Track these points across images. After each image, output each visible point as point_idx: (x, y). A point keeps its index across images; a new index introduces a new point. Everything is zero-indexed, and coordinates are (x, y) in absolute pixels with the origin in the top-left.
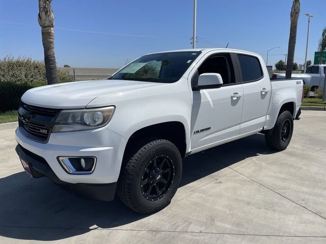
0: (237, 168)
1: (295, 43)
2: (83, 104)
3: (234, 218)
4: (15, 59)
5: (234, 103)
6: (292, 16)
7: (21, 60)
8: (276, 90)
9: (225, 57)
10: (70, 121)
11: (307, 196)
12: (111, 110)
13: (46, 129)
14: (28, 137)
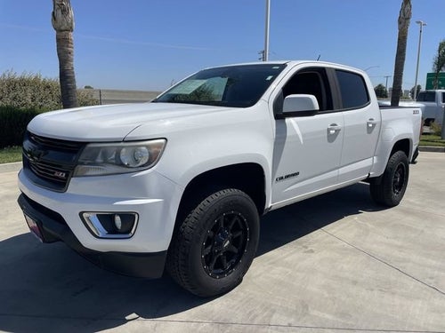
0: (333, 231)
1: (404, 59)
2: (120, 136)
3: (336, 306)
4: (18, 76)
5: (331, 138)
6: (400, 23)
7: (27, 77)
8: (387, 122)
9: (319, 74)
10: (99, 160)
11: (436, 272)
12: (161, 144)
13: (63, 172)
14: (36, 182)
